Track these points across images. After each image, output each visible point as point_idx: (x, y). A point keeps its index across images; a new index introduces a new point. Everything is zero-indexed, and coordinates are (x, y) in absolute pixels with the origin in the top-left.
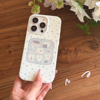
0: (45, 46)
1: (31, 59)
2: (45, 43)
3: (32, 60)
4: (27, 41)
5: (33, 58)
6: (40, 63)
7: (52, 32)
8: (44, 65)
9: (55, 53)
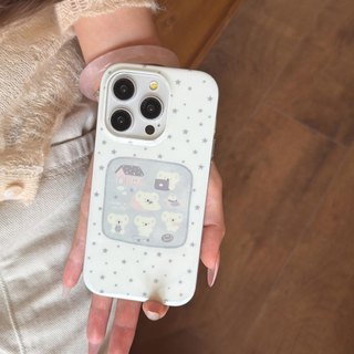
0: (162, 185)
1: (118, 229)
2: (163, 175)
3: (122, 232)
4: (102, 168)
5: (122, 225)
6: (148, 242)
7: (186, 132)
8: (161, 250)
9: (197, 207)
